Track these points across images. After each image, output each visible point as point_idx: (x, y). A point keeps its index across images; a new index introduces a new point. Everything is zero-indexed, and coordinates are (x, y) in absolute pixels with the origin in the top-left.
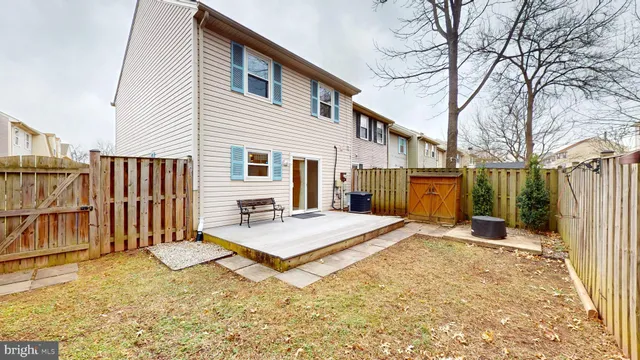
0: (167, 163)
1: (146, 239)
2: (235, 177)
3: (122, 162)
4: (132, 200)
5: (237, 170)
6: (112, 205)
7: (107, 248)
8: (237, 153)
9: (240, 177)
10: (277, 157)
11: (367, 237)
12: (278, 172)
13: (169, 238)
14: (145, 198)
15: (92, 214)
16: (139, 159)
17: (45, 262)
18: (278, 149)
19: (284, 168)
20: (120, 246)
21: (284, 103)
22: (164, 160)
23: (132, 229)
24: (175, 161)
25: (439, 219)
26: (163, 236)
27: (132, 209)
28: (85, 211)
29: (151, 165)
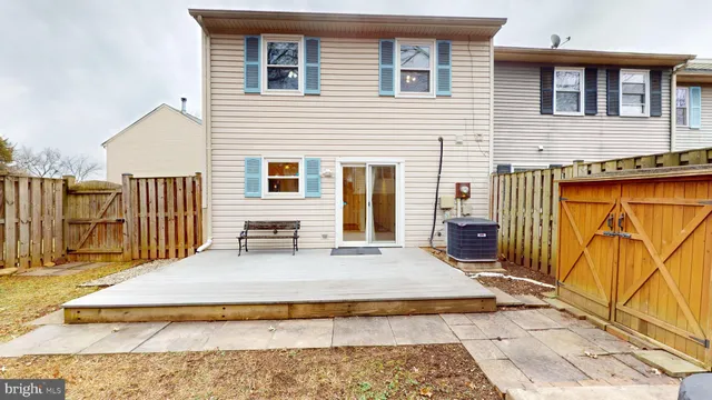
0: (177, 181)
1: (164, 251)
2: (249, 194)
3: (144, 181)
4: (152, 215)
5: (252, 185)
6: (139, 219)
7: (136, 255)
8: (253, 165)
9: (256, 194)
10: (313, 166)
11: (300, 311)
12: (313, 186)
13: (182, 253)
14: (162, 215)
15: (125, 225)
16: (156, 179)
17: (100, 258)
18: (313, 155)
19: (325, 180)
20: (145, 255)
21: (323, 90)
22: (175, 178)
23: (153, 242)
24: (184, 178)
25: (644, 326)
26: (177, 251)
27: (153, 223)
28: (121, 222)
29: (165, 183)
